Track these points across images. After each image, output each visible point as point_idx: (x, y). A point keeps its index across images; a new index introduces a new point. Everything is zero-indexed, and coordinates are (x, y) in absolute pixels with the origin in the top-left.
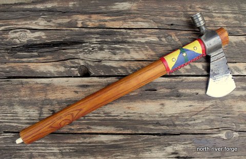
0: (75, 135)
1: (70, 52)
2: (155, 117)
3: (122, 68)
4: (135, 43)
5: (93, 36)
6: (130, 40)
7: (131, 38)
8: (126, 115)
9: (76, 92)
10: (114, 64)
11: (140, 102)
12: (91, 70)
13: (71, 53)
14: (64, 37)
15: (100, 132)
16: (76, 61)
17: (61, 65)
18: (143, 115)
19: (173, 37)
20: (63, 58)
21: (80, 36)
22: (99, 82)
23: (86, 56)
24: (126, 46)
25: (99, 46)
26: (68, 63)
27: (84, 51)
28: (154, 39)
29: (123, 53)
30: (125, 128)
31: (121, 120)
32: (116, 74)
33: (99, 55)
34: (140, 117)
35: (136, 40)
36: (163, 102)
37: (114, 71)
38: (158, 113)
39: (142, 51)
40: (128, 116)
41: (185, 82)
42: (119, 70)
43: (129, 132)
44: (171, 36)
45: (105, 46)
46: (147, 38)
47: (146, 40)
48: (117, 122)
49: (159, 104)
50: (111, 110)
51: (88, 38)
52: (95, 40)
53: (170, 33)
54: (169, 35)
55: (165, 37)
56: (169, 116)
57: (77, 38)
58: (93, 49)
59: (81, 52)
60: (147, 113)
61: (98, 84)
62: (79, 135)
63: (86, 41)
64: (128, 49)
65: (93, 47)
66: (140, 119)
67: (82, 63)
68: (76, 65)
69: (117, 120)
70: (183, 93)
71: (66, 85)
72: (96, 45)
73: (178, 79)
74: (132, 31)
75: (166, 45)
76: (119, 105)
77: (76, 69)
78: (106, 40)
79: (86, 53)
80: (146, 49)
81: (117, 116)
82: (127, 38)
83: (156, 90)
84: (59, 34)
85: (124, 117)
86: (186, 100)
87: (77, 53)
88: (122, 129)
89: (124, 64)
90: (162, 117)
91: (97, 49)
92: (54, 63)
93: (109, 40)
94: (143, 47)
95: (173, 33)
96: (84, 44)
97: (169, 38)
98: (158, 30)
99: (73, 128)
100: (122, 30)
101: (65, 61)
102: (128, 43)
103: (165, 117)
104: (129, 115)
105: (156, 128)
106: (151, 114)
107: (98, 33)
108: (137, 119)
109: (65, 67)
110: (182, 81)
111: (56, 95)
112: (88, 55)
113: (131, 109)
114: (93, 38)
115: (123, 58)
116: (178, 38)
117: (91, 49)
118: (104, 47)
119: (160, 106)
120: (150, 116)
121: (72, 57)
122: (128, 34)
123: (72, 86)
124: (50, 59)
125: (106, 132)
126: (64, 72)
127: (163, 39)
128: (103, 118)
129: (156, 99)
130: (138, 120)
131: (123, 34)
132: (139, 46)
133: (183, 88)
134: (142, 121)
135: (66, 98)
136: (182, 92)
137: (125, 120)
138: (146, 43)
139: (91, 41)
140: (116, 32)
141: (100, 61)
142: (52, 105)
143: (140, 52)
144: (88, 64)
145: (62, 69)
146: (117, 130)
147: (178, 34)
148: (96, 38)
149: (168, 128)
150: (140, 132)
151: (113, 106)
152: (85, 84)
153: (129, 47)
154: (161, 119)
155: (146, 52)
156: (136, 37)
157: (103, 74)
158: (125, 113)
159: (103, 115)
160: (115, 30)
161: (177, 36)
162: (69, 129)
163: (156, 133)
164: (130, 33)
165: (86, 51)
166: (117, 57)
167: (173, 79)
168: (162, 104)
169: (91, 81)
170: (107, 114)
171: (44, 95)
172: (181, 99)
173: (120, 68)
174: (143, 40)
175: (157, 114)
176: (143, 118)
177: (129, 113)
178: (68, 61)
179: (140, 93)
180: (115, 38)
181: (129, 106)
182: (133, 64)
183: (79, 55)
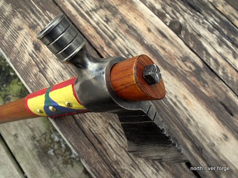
2: (203, 139)
3: (216, 61)
5: (213, 16)
8: (175, 100)
9: (149, 30)
10: (210, 50)
11: (204, 106)
12: (183, 32)
13: (180, 7)
16: (178, 15)
17: (161, 4)
18: (192, 122)
22: (180, 46)
23: (191, 20)
26: (169, 9)
27: (192, 16)
29: (230, 53)
32: (205, 59)
33: (204, 32)
36: (229, 135)
37: (205, 55)
38: (212, 139)
40: (175, 104)
42: (211, 59)
45: (217, 32)
49: (223, 132)
51: (207, 13)
56: (222, 158)
58: (203, 23)
59: (189, 14)
60: (200, 125)
61: (178, 46)
63: (203, 12)
66: (185, 121)
67: (181, 20)
68: (174, 16)
72: (208, 23)
76: (178, 84)
77: (171, 19)
78: (223, 30)
79: (193, 19)
83: (232, 115)
85: (171, 100)
89: (220, 60)
90: (212, 150)
91: (206, 27)
93: (226, 32)
96: (198, 13)
99: (105, 49)
101: (167, 6)
103: (216, 153)
104: (178, 104)
106: (203, 132)
108: (182, 118)
109: (163, 8)
111: (128, 13)
112: (194, 22)
113: (186, 101)
114: (213, 18)
115: (225, 55)
118: (215, 32)
119: (221, 136)
120: (200, 132)
123: (151, 23)
126: (157, 10)
129: (224, 124)
134: (185, 126)
135: (134, 23)
139: (208, 17)
141: (200, 35)
142: (113, 15)
144: (186, 26)
145: (158, 6)
148: (215, 20)
151: (171, 78)
152: (165, 33)
154: (209, 150)
157: (191, 46)
158: (176, 97)
162: (100, 46)
165: (195, 18)
166: (219, 49)
168: (226, 137)
169: (174, 37)
171: (117, 3)
173: (213, 59)
175: (209, 139)
176: (189, 125)
177: (180, 103)
178: (171, 8)
179: (213, 99)
180: (232, 36)
181: (187, 96)
182: (230, 70)
183: (185, 13)
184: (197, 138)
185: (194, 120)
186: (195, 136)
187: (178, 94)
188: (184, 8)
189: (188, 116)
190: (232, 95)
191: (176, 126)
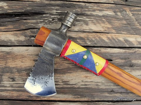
0: (33, 102)
1: (31, 22)
3: (81, 38)
4: (93, 16)
5: (53, 8)
6: (89, 13)
7: (89, 11)
8: (83, 83)
10: (73, 35)
14: (25, 8)
15: (59, 99)
17: (22, 35)
18: (99, 84)
19: (127, 12)
20: (24, 28)
21: (42, 7)
23: (46, 26)
24: (84, 18)
25: (59, 17)
26: (28, 32)
27: (44, 22)
28: (110, 13)
29: (82, 24)
30: (82, 96)
31: (79, 88)
34: (97, 85)
35: (94, 13)
39: (99, 23)
40: (86, 85)
41: (138, 54)
42: (78, 40)
43: (86, 99)
44: (126, 11)
46: (104, 12)
47: (103, 14)
48: (74, 90)
50: (69, 79)
51: (48, 10)
52: (55, 11)
53: (125, 9)
54: (124, 10)
55: (121, 12)
57: (38, 9)
58: (53, 20)
59: (41, 22)
60: (103, 82)
62: (38, 102)
63: (46, 12)
64: (87, 21)
65: (53, 18)
66: (96, 87)
69: (75, 88)
70: (135, 64)
71: (26, 53)
72: (56, 16)
73: (131, 51)
74: (90, 5)
75: (121, 19)
76: (78, 74)
79: (46, 23)
80: (104, 22)
81: (75, 84)
82: (86, 11)
83: (112, 60)
84: (21, 5)
85: (82, 85)
86: (138, 69)
87: (37, 23)
88: (79, 96)
89: (82, 35)
91: (57, 20)
92: (15, 32)
94: (100, 20)
95: (127, 9)
96: (44, 15)
97: (124, 12)
98: (114, 5)
100: (81, 3)
101: (25, 31)
102: (87, 15)
104: (86, 83)
105: (111, 95)
107: (58, 5)
108: (94, 87)
109: (25, 36)
110: (135, 52)
111: (16, 63)
112: (48, 25)
113: (88, 78)
114: (53, 9)
115: (82, 29)
116: (132, 13)
117: (51, 20)
120: (106, 84)
121: (33, 27)
122: (87, 7)
124: (11, 29)
125: (64, 100)
126: (24, 41)
127: (119, 14)
128: (62, 86)
130: (95, 89)
131: (82, 7)
132: (97, 19)
133: (136, 59)
134: (98, 89)
135: (25, 66)
136: (135, 62)
137: (82, 88)
138: (103, 16)
139: (51, 12)
140: (76, 5)
143: (98, 25)
145: (22, 38)
146: (74, 97)
147: (132, 9)
148: (57, 10)
149: (121, 95)
150: (96, 99)
151: (71, 75)
153: (88, 19)
155: (103, 25)
156: (94, 11)
158: (82, 81)
159: (62, 84)
160: (75, 3)
161: (131, 11)
163: (110, 100)
164: (88, 6)
165: (46, 21)
166: (76, 29)
167: (127, 51)
170: (66, 83)
171: (4, 63)
172: (134, 69)
173: (79, 39)
174: (100, 14)
176: (99, 87)
177: (87, 82)
178: (29, 30)
180: (74, 11)
181: (86, 76)
182: (92, 36)
183: (39, 25)
184: (107, 88)
185: (99, 82)
186: (106, 88)
187: (82, 79)
188: (34, 21)
189: (96, 84)
190: (104, 50)
191: (95, 93)
